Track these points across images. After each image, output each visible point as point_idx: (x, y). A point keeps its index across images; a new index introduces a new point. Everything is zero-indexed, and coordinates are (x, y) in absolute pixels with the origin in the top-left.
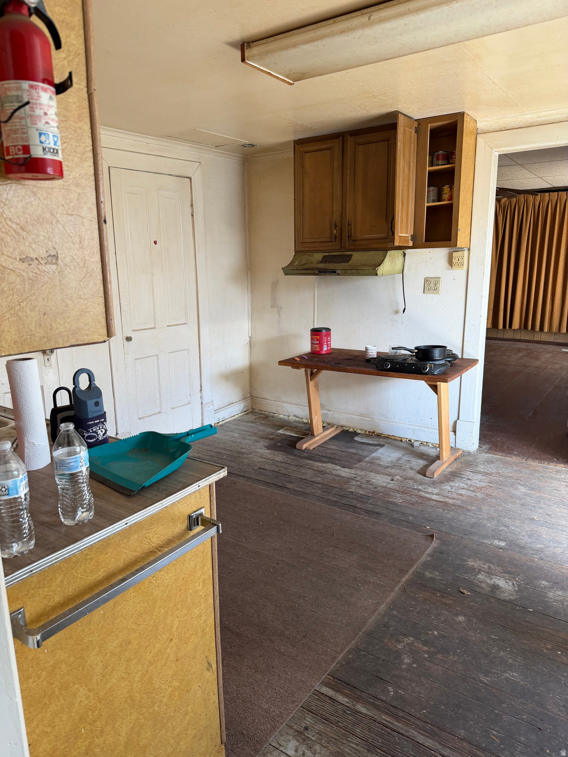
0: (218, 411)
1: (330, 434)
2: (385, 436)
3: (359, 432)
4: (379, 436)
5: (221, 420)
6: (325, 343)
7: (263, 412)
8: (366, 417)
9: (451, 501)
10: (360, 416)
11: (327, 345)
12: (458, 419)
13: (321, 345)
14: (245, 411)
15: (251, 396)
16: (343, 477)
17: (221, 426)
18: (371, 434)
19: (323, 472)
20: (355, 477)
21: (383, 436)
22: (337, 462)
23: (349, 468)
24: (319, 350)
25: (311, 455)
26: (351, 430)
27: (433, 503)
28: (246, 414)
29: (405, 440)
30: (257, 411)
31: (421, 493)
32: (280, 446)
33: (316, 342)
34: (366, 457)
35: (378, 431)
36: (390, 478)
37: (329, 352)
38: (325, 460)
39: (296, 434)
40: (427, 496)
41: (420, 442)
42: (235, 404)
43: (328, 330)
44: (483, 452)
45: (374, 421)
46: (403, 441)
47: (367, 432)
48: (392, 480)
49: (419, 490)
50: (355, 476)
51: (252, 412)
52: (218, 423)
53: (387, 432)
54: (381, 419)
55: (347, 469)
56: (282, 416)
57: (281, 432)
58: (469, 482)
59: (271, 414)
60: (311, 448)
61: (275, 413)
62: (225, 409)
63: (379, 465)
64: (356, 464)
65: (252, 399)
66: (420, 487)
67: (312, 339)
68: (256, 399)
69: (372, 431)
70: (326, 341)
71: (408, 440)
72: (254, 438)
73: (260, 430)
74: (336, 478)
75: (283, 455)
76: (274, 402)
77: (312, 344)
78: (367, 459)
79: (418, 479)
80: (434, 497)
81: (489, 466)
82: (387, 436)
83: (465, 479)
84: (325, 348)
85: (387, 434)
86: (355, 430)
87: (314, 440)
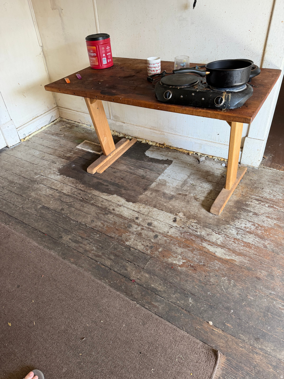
0: (20, 128)
1: (123, 149)
2: (174, 148)
3: (150, 144)
4: (169, 148)
5: (27, 135)
6: (104, 55)
7: (70, 121)
8: (156, 130)
9: (237, 259)
10: (151, 129)
11: (107, 57)
12: (247, 136)
13: (99, 57)
14: (53, 121)
15: (57, 106)
16: (125, 218)
17: (28, 141)
18: (161, 146)
19: (106, 211)
20: (137, 218)
21: (172, 148)
22: (124, 191)
23: (134, 202)
24: (97, 64)
25: (100, 181)
26: (144, 142)
27: (217, 265)
28: (55, 124)
29: (192, 153)
30: (64, 120)
31: (205, 244)
32: (74, 169)
33: (93, 54)
34: (152, 182)
35: (167, 144)
36: (173, 216)
37: (110, 65)
38: (112, 188)
39: (93, 150)
40: (212, 249)
41: (206, 156)
42: (39, 117)
43: (106, 37)
44: (266, 165)
45: (164, 135)
46: (190, 154)
47: (158, 144)
48: (175, 221)
49: (203, 239)
50: (137, 215)
51: (60, 121)
52: (24, 139)
53: (175, 144)
54: (171, 132)
55: (131, 203)
56: (85, 126)
57: (79, 147)
58: (256, 220)
59: (76, 123)
60: (101, 172)
61: (79, 123)
62: (29, 125)
63: (164, 194)
64: (142, 194)
65: (58, 108)
66: (203, 233)
67: (89, 50)
68: (61, 109)
69: (162, 143)
70: (104, 52)
71: (194, 153)
72: (52, 157)
73: (61, 146)
74: (117, 219)
75: (73, 183)
76: (76, 112)
77: (90, 56)
78: (153, 185)
79: (202, 216)
80: (219, 252)
81: (275, 189)
82: (176, 149)
83: (251, 214)
84: (105, 62)
85: (176, 146)
86: (147, 142)
87: (105, 161)
